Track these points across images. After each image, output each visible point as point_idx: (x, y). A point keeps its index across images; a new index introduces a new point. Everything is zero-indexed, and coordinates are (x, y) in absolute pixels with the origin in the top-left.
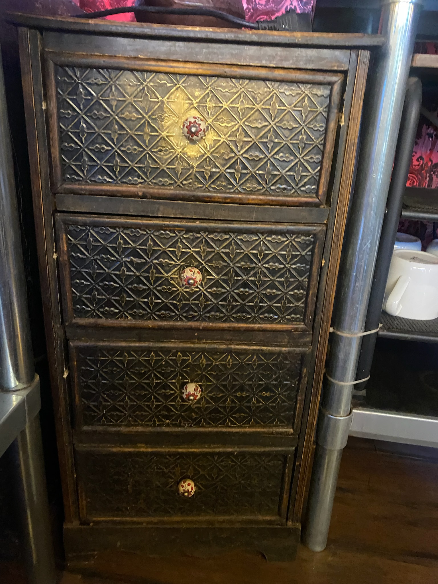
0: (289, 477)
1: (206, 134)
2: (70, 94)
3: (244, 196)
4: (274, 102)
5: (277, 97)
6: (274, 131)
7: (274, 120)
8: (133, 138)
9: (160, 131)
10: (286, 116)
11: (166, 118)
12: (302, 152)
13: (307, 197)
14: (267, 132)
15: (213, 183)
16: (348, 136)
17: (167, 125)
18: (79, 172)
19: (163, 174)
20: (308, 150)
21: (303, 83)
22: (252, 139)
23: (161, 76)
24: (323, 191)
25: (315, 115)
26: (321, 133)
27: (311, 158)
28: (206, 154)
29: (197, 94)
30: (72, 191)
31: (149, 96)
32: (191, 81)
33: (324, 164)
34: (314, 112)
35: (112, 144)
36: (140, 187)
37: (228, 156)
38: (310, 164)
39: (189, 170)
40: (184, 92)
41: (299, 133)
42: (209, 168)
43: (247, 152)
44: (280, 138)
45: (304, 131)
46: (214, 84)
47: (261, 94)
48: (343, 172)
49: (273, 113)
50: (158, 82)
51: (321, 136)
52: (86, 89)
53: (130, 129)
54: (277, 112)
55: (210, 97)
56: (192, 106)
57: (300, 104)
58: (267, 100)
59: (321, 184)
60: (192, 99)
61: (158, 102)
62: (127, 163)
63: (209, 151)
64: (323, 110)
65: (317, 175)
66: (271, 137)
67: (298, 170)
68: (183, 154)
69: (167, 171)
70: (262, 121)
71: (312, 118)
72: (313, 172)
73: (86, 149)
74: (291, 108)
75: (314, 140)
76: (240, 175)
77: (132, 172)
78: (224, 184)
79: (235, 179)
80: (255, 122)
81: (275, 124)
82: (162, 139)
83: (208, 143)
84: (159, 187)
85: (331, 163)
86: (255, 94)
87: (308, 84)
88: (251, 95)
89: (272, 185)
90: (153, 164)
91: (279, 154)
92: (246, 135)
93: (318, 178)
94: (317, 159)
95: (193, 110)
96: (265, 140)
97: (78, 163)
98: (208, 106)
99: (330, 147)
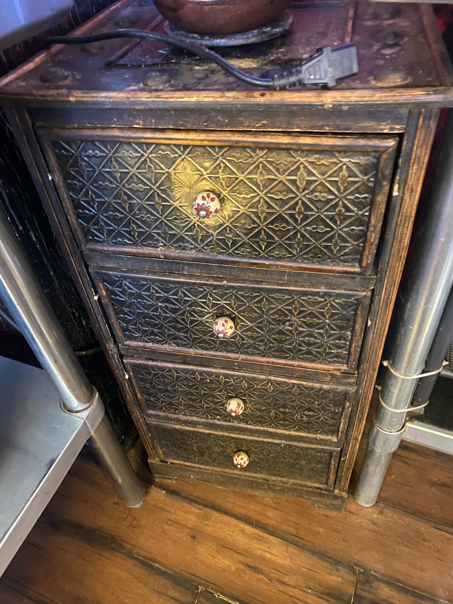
0: (334, 465)
1: (223, 204)
2: (71, 166)
3: (272, 262)
4: (302, 173)
5: (305, 167)
6: (303, 203)
7: (303, 191)
8: (145, 207)
9: (171, 202)
10: (318, 187)
11: (176, 189)
12: (341, 223)
13: (348, 266)
14: (294, 204)
15: (237, 249)
16: (402, 209)
17: (178, 195)
18: (99, 234)
19: (182, 239)
20: (348, 222)
21: (339, 152)
22: (277, 210)
23: (163, 147)
24: (367, 263)
25: (356, 186)
26: (366, 204)
27: (353, 229)
28: (225, 223)
29: (207, 164)
30: (96, 251)
31: (154, 168)
32: (198, 151)
33: (369, 238)
34: (355, 182)
35: (125, 212)
36: (161, 250)
37: (250, 226)
38: (351, 235)
39: (209, 237)
40: (192, 163)
41: (336, 205)
42: (230, 236)
43: (272, 223)
44: (312, 210)
45: (343, 202)
46: (225, 154)
47: (285, 165)
48: (394, 245)
49: (301, 184)
50: (160, 154)
51: (365, 207)
52: (85, 161)
53: (140, 199)
54: (306, 183)
55: (222, 168)
56: (202, 177)
57: (336, 174)
58: (292, 171)
59: (364, 257)
60: (201, 169)
61: (164, 174)
62: (143, 229)
63: (228, 221)
64: (368, 180)
65: (361, 246)
66: (300, 208)
67: (336, 241)
68: (201, 222)
69: (186, 237)
70: (287, 192)
71: (352, 189)
72: (356, 243)
73: (101, 216)
74: (325, 179)
75: (356, 212)
76: (265, 244)
77: (151, 237)
78: (248, 250)
79: (260, 247)
80: (279, 193)
81: (304, 196)
82: (176, 208)
83: (226, 213)
84: (180, 251)
85: (378, 236)
86: (277, 164)
87: (346, 152)
88: (271, 165)
89: (304, 254)
90: (170, 231)
91: (312, 225)
92: (270, 207)
93: (361, 248)
94: (360, 230)
95: (204, 181)
96: (293, 212)
97: (96, 227)
98: (221, 177)
99: (376, 221)
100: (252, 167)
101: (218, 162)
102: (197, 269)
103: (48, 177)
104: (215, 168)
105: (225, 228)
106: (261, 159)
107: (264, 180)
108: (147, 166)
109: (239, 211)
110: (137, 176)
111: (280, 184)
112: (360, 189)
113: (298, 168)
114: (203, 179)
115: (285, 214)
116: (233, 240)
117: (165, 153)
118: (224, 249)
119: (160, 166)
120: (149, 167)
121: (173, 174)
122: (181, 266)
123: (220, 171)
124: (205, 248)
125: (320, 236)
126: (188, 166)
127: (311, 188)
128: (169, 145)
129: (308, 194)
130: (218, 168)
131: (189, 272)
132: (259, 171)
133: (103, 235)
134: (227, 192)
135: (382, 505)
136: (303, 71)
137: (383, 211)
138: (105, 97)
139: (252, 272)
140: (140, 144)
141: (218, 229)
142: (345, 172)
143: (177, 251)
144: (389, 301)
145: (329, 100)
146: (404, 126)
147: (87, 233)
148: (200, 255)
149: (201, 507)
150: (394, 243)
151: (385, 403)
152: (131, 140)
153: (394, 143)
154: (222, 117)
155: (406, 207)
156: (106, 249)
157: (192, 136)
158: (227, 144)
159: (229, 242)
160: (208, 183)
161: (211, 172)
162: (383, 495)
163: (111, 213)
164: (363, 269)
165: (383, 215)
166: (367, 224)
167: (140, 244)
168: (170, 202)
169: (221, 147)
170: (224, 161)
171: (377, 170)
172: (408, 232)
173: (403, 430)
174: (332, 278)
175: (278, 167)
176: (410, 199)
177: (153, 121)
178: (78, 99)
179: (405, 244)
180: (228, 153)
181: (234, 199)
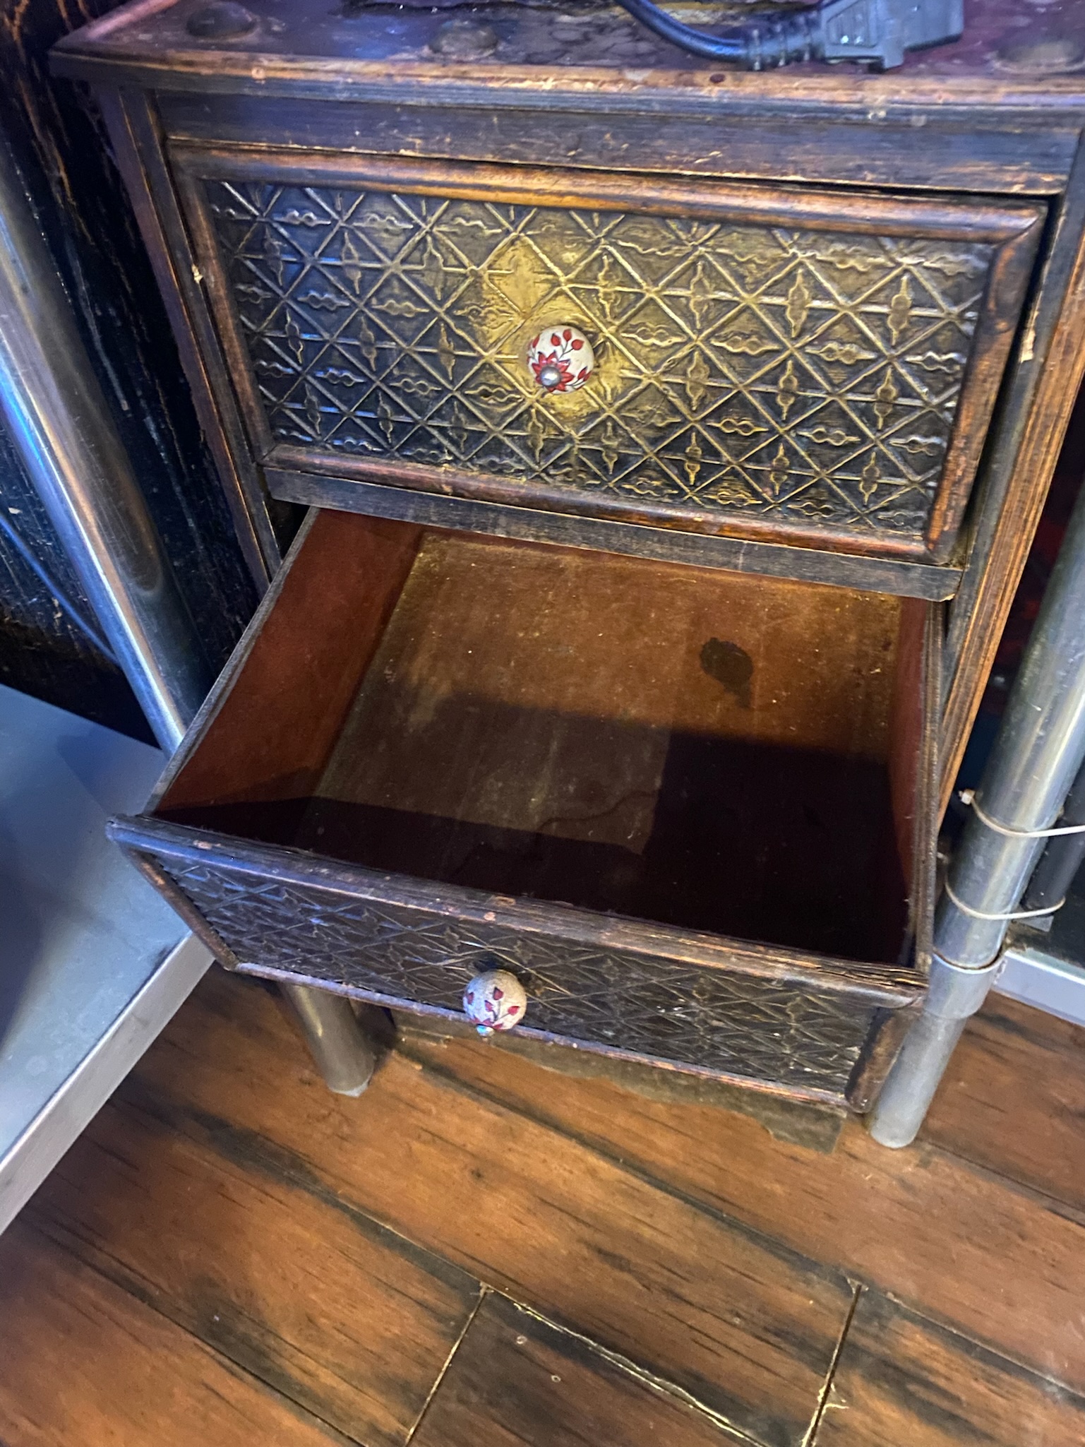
1: (602, 361)
2: (248, 249)
3: (710, 517)
4: (799, 289)
5: (808, 274)
6: (798, 367)
7: (799, 336)
8: (415, 361)
9: (478, 349)
10: (837, 328)
11: (492, 316)
12: (886, 425)
13: (894, 536)
14: (775, 368)
15: (626, 479)
16: (1040, 395)
17: (495, 334)
18: (303, 425)
19: (497, 447)
20: (903, 422)
21: (895, 238)
22: (732, 383)
23: (466, 208)
24: (942, 532)
25: (931, 329)
26: (951, 379)
27: (914, 442)
28: (604, 411)
29: (570, 257)
30: (295, 465)
31: (441, 261)
32: (549, 222)
33: (951, 466)
34: (929, 320)
35: (366, 371)
36: (446, 472)
37: (664, 419)
38: (909, 457)
39: (562, 443)
40: (534, 252)
41: (877, 377)
42: (614, 444)
43: (717, 414)
44: (817, 387)
45: (895, 371)
46: (615, 233)
47: (758, 266)
48: (1012, 489)
49: (796, 318)
50: (460, 225)
51: (948, 385)
52: (282, 237)
53: (405, 340)
54: (809, 317)
55: (606, 268)
56: (557, 289)
57: (882, 297)
58: (776, 282)
59: (937, 515)
60: (556, 270)
61: (465, 276)
62: (408, 415)
63: (611, 405)
64: (961, 316)
65: (930, 488)
66: (788, 381)
67: (871, 471)
68: (545, 406)
69: (507, 441)
70: (761, 338)
71: (920, 337)
72: (918, 478)
73: (310, 378)
74: (854, 308)
75: (925, 398)
76: (698, 468)
77: (423, 437)
78: (655, 483)
79: (685, 477)
80: (739, 338)
81: (801, 348)
82: (487, 367)
83: (607, 384)
84: (492, 476)
85: (976, 463)
86: (740, 264)
87: (911, 239)
88: (726, 265)
89: (791, 500)
90: (471, 423)
91: (813, 427)
92: (715, 372)
93: (931, 493)
94: (932, 446)
95: (561, 298)
96: (770, 389)
97: (298, 406)
98: (602, 290)
99: (973, 424)
100: (678, 268)
101: (597, 252)
102: (529, 525)
103: (192, 274)
104: (589, 266)
105: (603, 423)
106: (702, 249)
107: (707, 302)
108: (426, 255)
109: (640, 381)
110: (400, 280)
111: (745, 316)
112: (941, 338)
113: (791, 276)
114: (556, 295)
115: (751, 392)
116: (619, 454)
117: (472, 223)
118: (596, 477)
119: (456, 257)
120: (432, 257)
121: (486, 277)
122: (492, 515)
123: (601, 275)
124: (552, 472)
125: (834, 454)
126: (524, 260)
127: (820, 331)
128: (480, 203)
129: (810, 344)
130: (596, 266)
131: (508, 533)
132: (695, 279)
133: (312, 426)
134: (612, 329)
135: (928, 1147)
136: (823, 24)
137: (993, 398)
138: (337, 72)
139: (659, 541)
140: (412, 199)
141: (585, 424)
142: (905, 294)
143: (485, 477)
144: (988, 633)
145: (881, 98)
146: (1064, 178)
147: (275, 419)
148: (539, 490)
149: (502, 1110)
150: (1013, 484)
151: (957, 895)
152: (393, 187)
153: (1034, 219)
154: (614, 136)
155: (1049, 393)
156: (317, 461)
157: (539, 182)
158: (621, 205)
159: (611, 458)
160: (569, 305)
161: (577, 277)
162: (935, 1124)
163: (336, 372)
164: (931, 546)
165: (990, 408)
166: (949, 431)
167: (397, 454)
168: (474, 351)
169: (606, 214)
170: (611, 249)
171: (986, 290)
172: (1050, 458)
173: (997, 965)
174: (852, 566)
175: (741, 270)
176: (1062, 370)
177: (448, 140)
178: (272, 74)
179: (1040, 489)
180: (622, 230)
181: (629, 349)
